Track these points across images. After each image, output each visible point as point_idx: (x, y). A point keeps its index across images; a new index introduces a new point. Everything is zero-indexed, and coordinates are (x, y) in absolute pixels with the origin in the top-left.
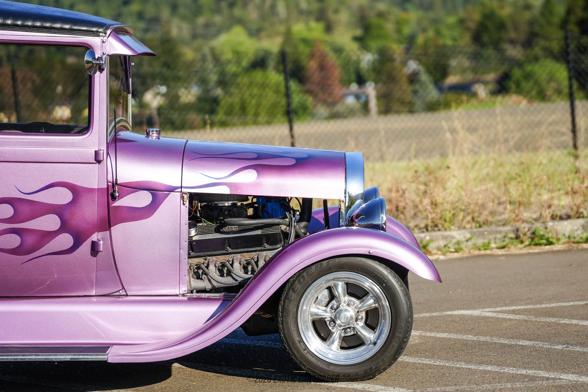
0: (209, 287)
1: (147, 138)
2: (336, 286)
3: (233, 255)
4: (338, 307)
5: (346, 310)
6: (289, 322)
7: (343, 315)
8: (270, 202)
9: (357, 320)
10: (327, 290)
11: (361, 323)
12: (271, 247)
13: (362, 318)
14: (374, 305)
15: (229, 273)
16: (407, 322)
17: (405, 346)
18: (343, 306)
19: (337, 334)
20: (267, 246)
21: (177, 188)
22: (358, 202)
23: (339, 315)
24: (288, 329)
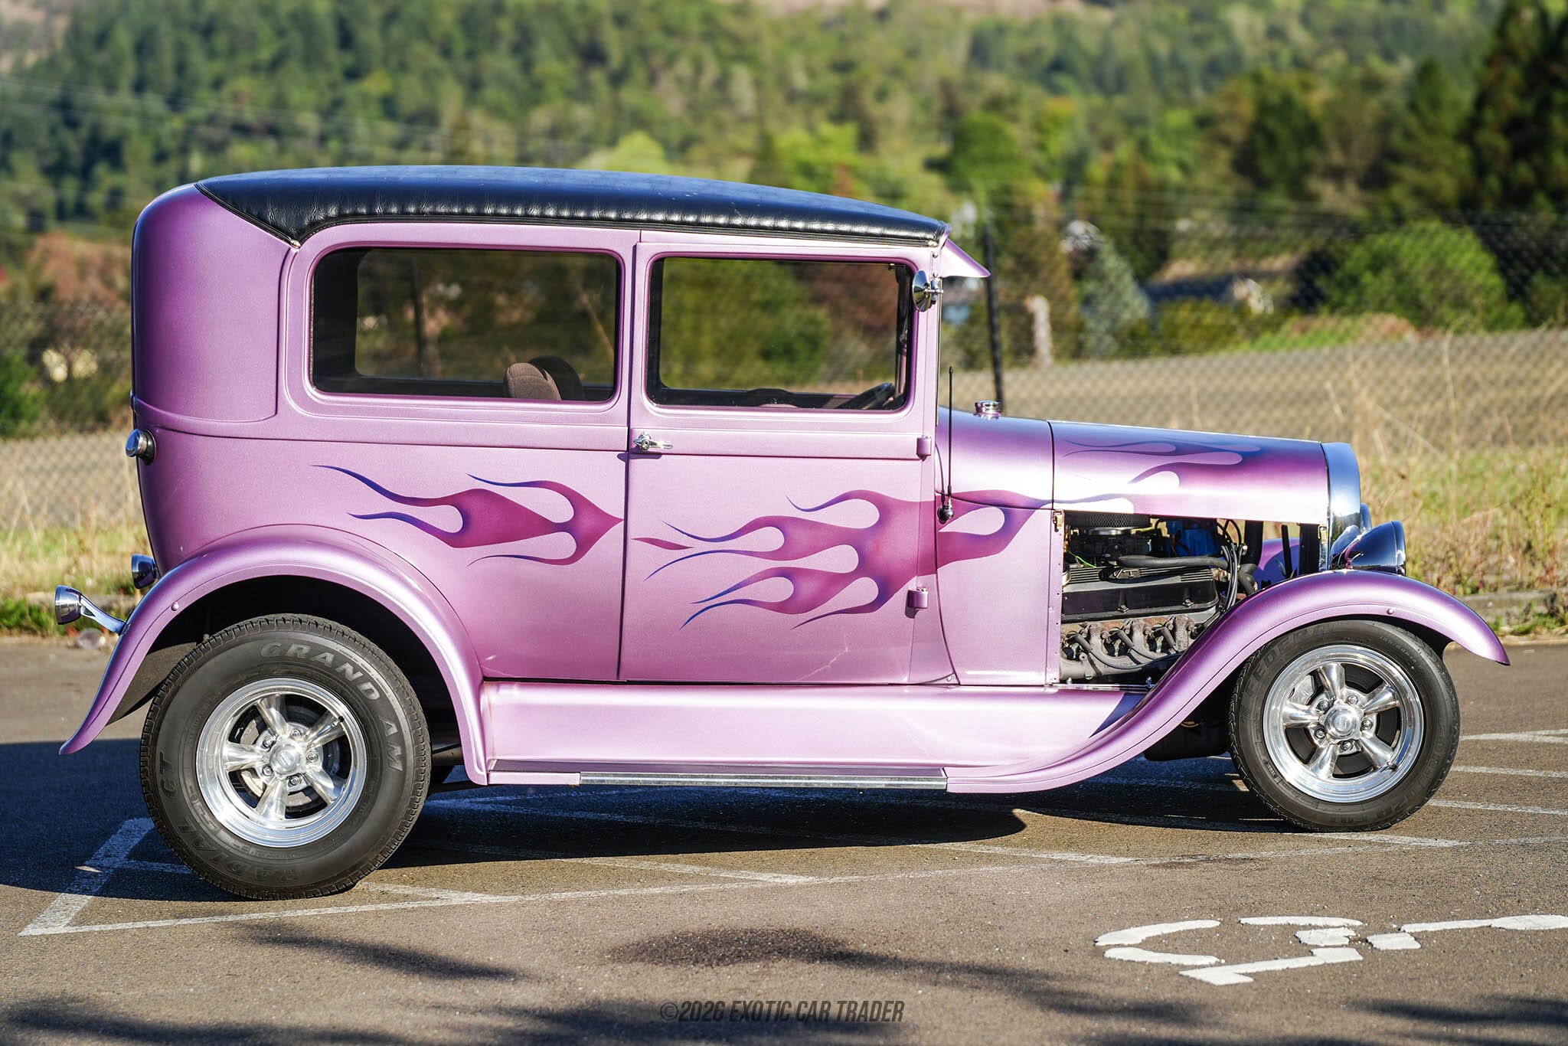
0: (1090, 673)
1: (977, 417)
2: (1327, 670)
3: (1132, 619)
4: (1331, 705)
5: (1345, 710)
6: (1249, 728)
7: (1339, 718)
8: (1190, 528)
9: (1363, 727)
10: (1309, 676)
11: (1370, 734)
12: (1197, 606)
13: (1372, 725)
14: (1392, 703)
15: (1125, 650)
16: (1451, 732)
17: (1447, 772)
18: (1339, 704)
19: (1328, 751)
20: (1190, 604)
21: (1046, 502)
22: (1349, 529)
23: (1334, 719)
24: (1247, 741)
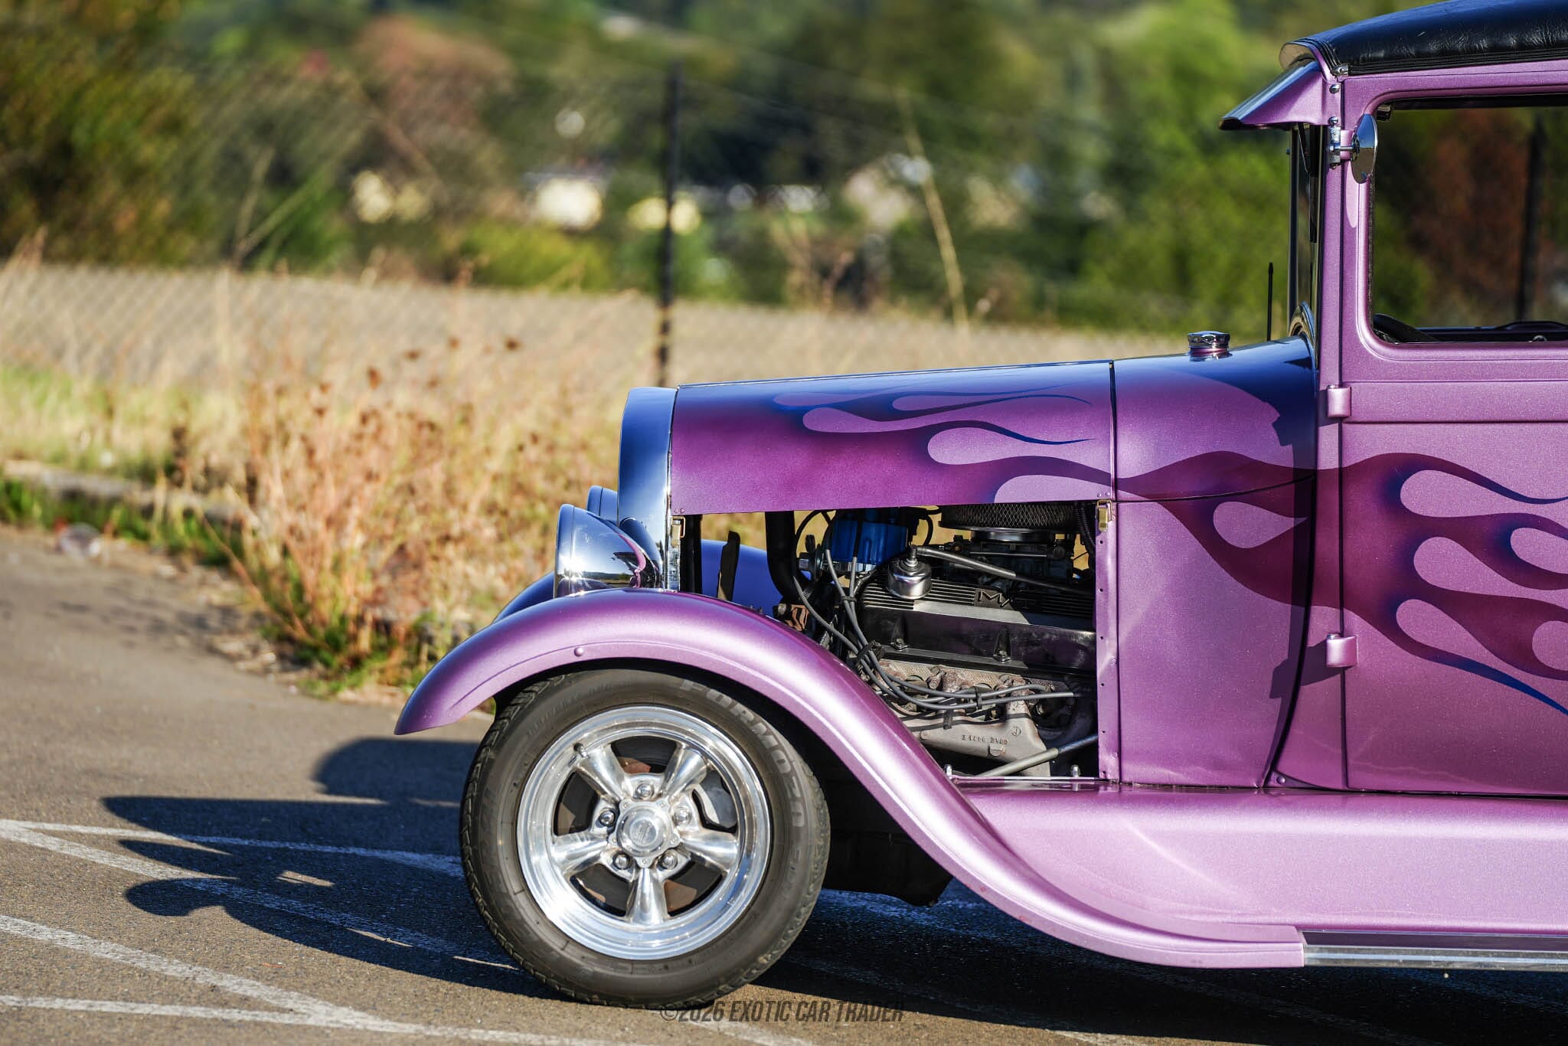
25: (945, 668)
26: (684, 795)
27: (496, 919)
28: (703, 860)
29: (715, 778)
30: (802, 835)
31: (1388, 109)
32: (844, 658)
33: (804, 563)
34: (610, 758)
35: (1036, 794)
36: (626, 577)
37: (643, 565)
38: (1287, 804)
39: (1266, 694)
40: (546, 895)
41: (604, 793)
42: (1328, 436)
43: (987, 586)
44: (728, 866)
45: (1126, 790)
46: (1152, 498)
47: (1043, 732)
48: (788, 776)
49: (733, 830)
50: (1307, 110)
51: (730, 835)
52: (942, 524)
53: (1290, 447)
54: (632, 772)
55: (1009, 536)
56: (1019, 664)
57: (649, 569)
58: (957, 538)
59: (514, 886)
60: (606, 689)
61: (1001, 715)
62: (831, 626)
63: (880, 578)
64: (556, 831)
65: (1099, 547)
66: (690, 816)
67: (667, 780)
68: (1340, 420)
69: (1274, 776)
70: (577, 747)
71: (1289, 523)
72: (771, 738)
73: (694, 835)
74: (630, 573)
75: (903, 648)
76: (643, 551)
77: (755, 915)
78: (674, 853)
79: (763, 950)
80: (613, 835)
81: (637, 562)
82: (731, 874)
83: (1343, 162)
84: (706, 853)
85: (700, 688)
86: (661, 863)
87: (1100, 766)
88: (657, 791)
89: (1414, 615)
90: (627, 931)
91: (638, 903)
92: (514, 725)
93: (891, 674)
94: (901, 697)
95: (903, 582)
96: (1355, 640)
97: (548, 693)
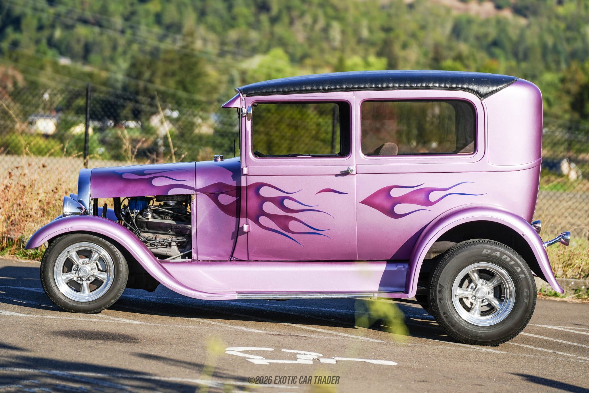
25: (156, 234)
26: (94, 263)
27: (49, 293)
28: (98, 278)
29: (101, 259)
30: (122, 272)
31: (257, 104)
32: (133, 232)
33: (123, 210)
34: (76, 255)
35: (178, 263)
36: (80, 213)
37: (84, 210)
38: (235, 264)
39: (230, 239)
40: (61, 287)
41: (75, 263)
42: (243, 178)
43: (167, 215)
44: (104, 280)
45: (199, 262)
46: (204, 193)
47: (180, 249)
48: (119, 258)
49: (105, 271)
50: (237, 104)
51: (105, 273)
52: (156, 201)
53: (235, 181)
54: (81, 258)
55: (172, 204)
56: (174, 233)
57: (85, 211)
58: (160, 204)
59: (53, 285)
60: (76, 238)
61: (170, 245)
62: (129, 225)
63: (141, 213)
64: (63, 272)
65: (192, 205)
66: (95, 268)
67: (90, 260)
68: (246, 175)
69: (232, 258)
70: (68, 252)
71: (235, 199)
72: (115, 249)
73: (96, 273)
74: (81, 212)
75: (147, 230)
76: (84, 207)
77: (111, 291)
78: (92, 277)
79: (112, 299)
80: (77, 273)
81: (82, 210)
82: (105, 282)
83: (245, 116)
84: (99, 277)
85: (98, 238)
86: (88, 279)
87: (193, 257)
88: (87, 262)
89: (263, 220)
90: (80, 295)
91: (83, 288)
92: (53, 247)
93: (144, 236)
94: (146, 241)
95: (146, 214)
96: (250, 226)
97: (62, 239)
